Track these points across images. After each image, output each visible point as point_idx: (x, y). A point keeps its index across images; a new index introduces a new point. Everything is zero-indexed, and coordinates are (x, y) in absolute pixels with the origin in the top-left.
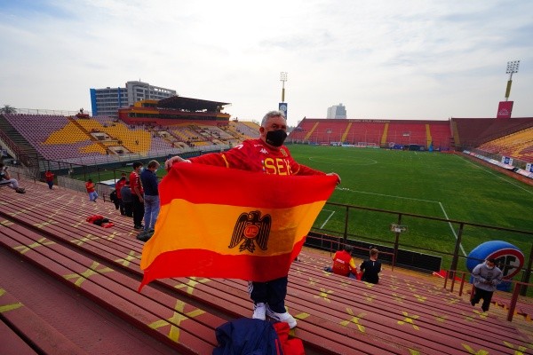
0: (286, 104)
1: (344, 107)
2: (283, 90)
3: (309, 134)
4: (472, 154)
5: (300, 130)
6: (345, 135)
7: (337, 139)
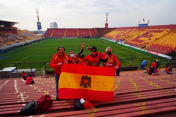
0: (40, 23)
1: (56, 23)
2: (38, 17)
3: (52, 34)
4: (103, 38)
5: (48, 33)
6: (65, 34)
7: (63, 36)
